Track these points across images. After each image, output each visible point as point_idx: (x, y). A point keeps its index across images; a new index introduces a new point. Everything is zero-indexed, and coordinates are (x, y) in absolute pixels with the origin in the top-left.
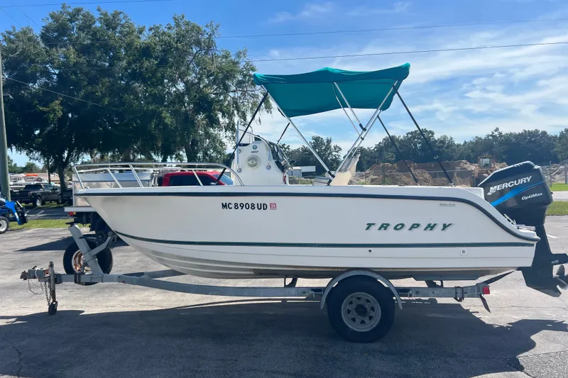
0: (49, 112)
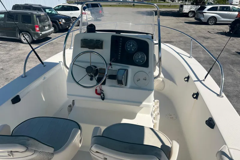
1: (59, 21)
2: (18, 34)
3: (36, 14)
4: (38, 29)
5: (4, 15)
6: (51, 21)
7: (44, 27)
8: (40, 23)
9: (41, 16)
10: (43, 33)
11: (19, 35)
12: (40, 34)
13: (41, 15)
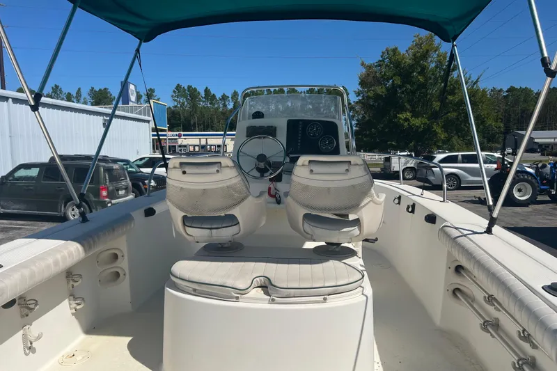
1: (144, 184)
2: (63, 205)
3: (104, 166)
4: (104, 193)
5: (38, 169)
6: (130, 180)
7: (118, 190)
8: (110, 182)
9: (113, 169)
10: (113, 201)
11: (65, 207)
12: (109, 203)
13: (114, 167)
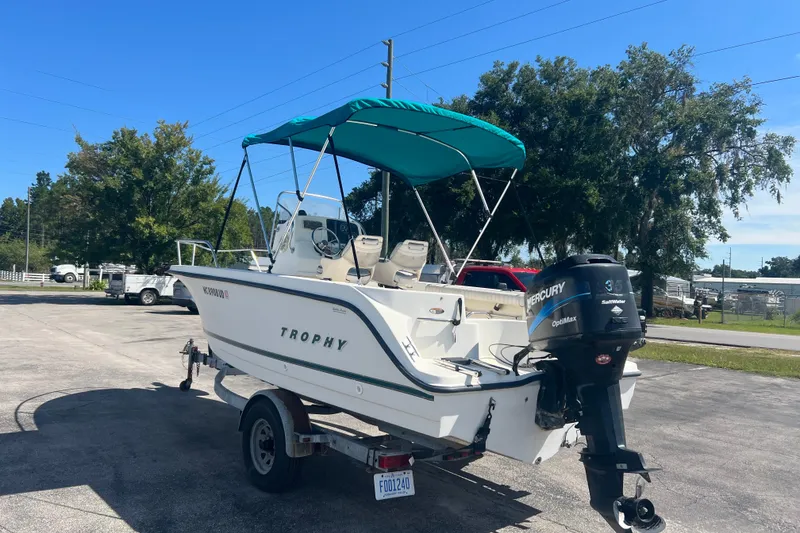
0: (460, 195)
